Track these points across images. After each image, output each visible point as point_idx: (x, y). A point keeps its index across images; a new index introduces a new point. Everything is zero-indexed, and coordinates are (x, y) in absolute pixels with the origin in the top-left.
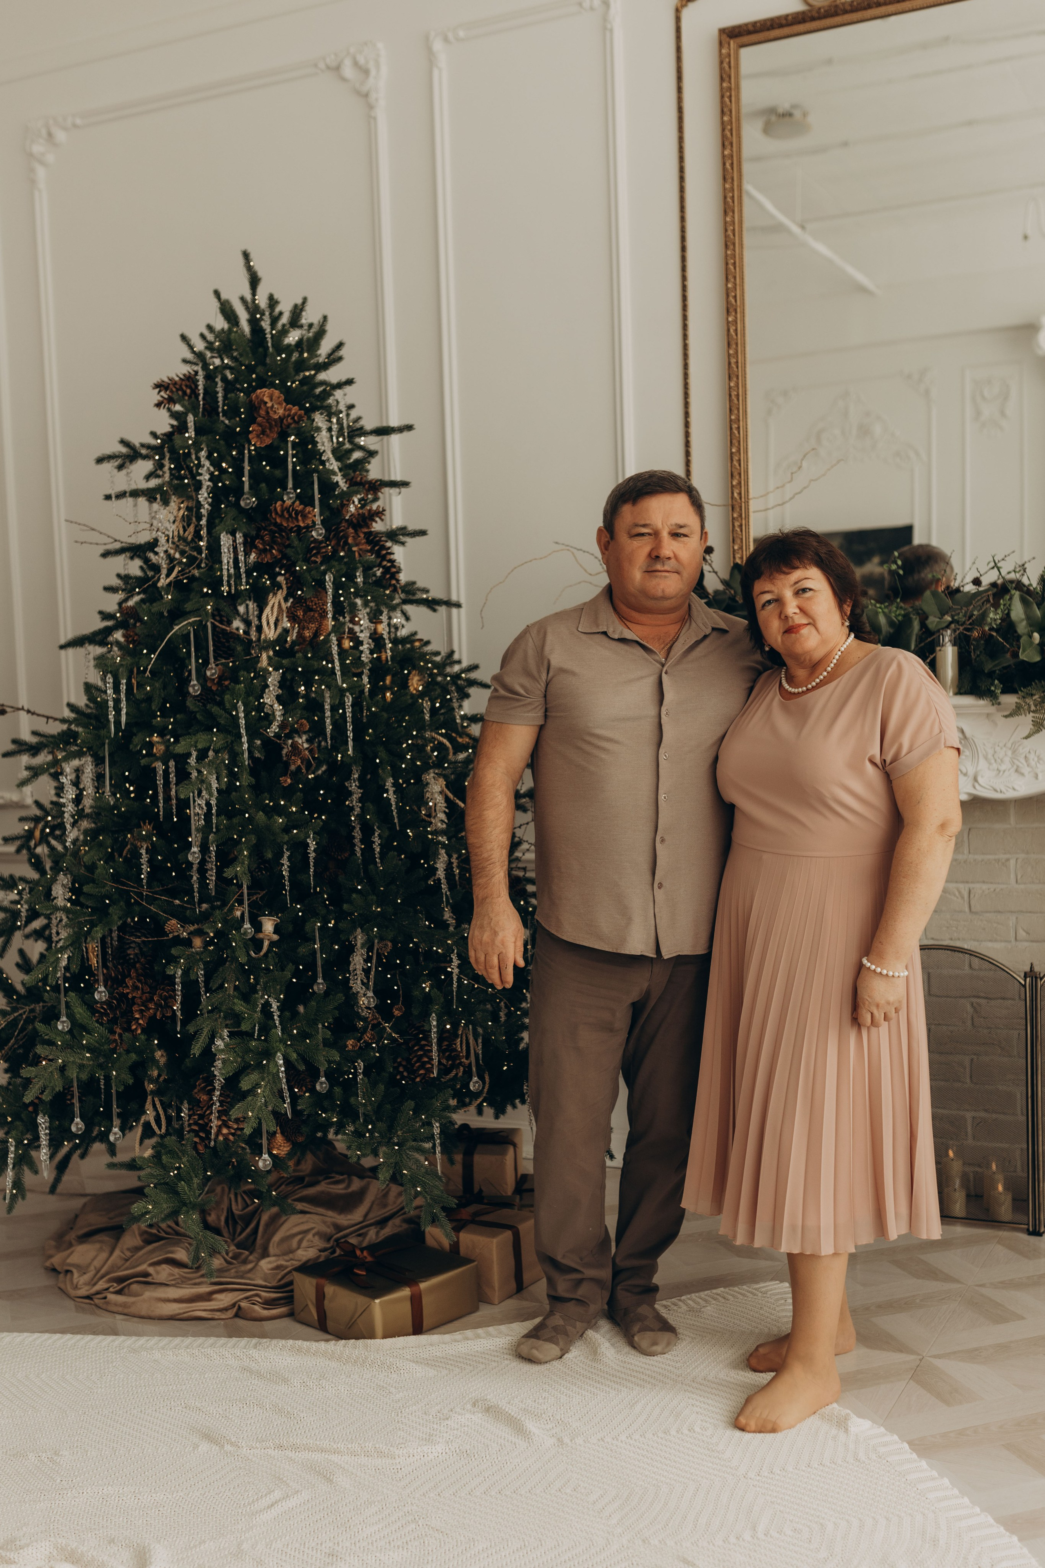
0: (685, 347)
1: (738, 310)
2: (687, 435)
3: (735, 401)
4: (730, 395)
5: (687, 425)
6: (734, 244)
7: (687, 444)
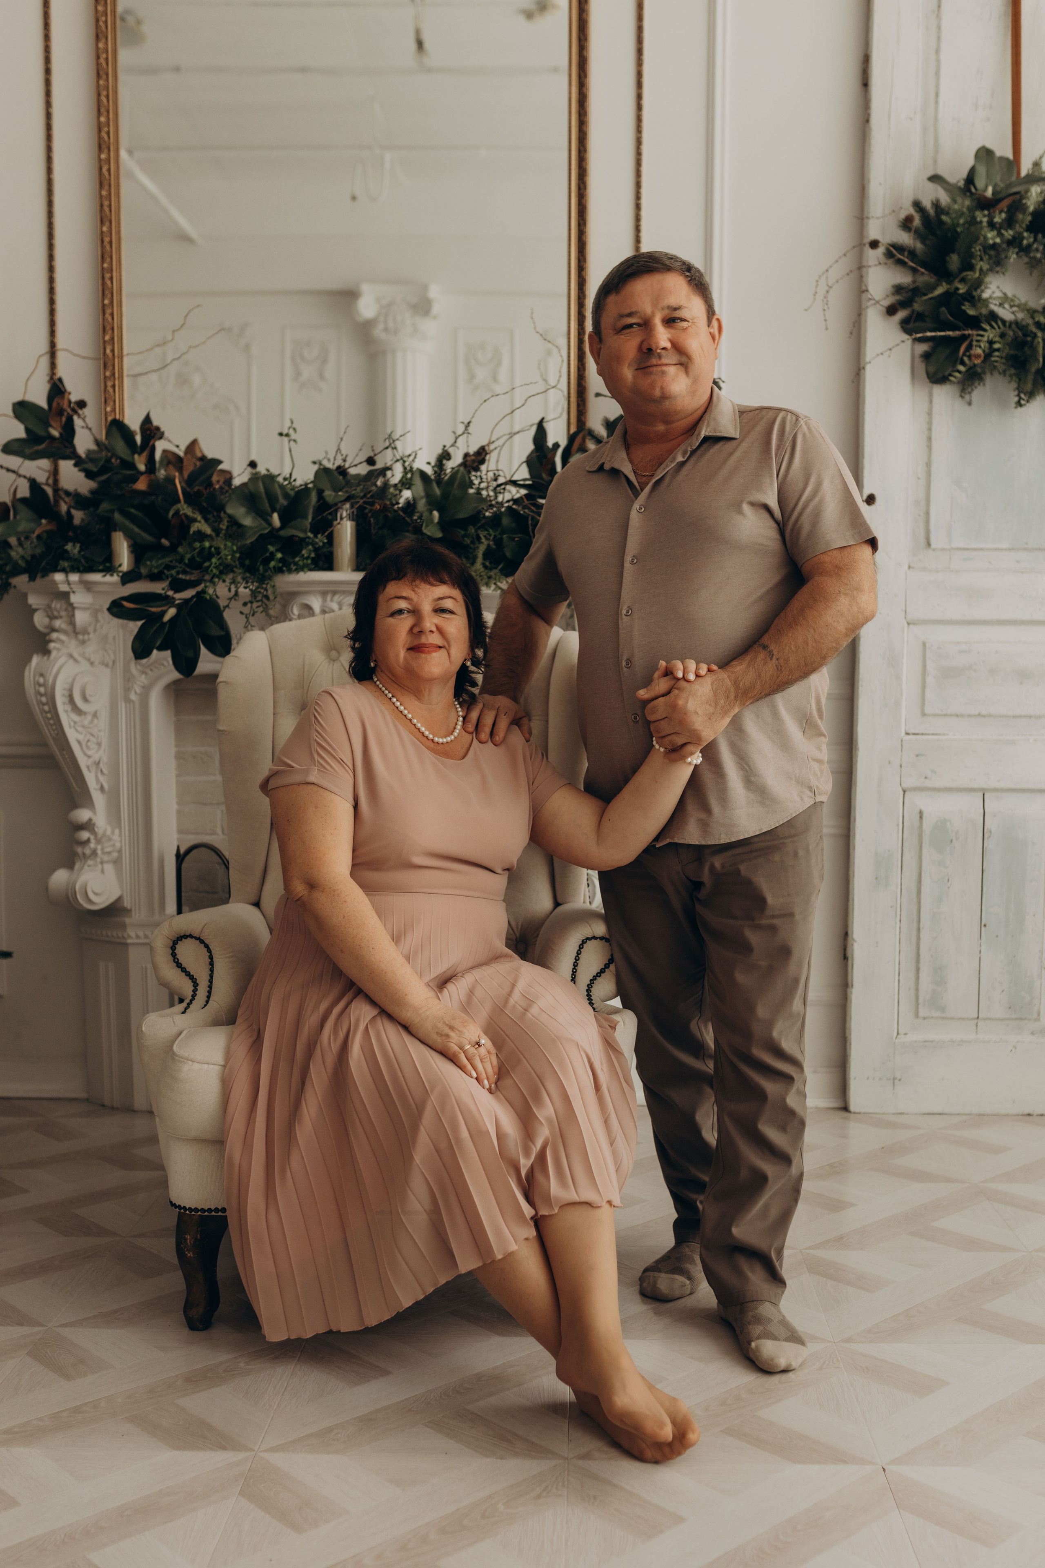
1: (112, 148)
2: (51, 280)
3: (108, 247)
4: (102, 241)
5: (51, 269)
6: (107, 75)
7: (52, 291)
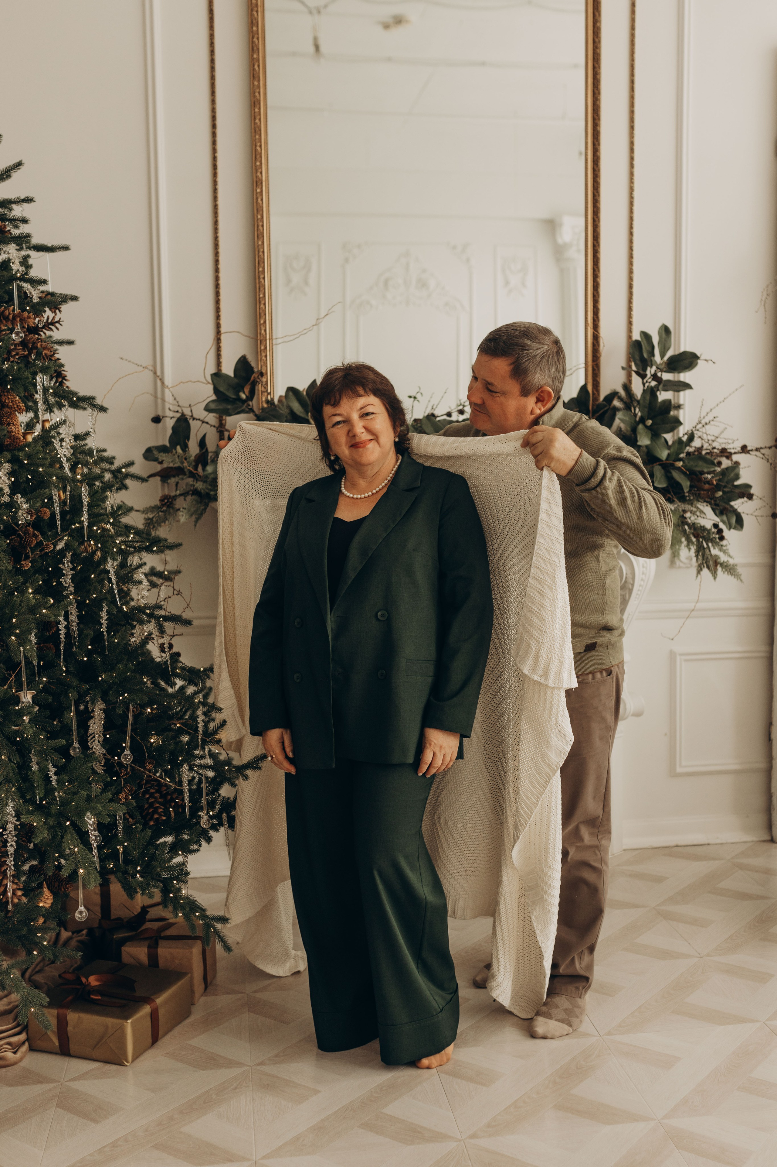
0: (215, 207)
